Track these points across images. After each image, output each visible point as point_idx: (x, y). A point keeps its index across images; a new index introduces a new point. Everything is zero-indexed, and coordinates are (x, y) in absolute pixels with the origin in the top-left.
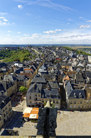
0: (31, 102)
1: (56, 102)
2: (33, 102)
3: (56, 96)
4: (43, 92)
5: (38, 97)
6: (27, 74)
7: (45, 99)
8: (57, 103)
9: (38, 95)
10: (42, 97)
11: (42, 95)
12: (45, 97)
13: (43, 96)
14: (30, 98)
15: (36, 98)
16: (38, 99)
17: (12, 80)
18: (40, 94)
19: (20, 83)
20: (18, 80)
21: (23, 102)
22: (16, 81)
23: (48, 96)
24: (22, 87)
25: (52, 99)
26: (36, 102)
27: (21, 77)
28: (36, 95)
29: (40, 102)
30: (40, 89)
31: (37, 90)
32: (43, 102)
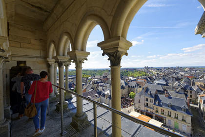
0: (140, 107)
2: (143, 108)
3: (180, 109)
4: (156, 98)
5: (150, 104)
6: (139, 82)
7: (160, 108)
9: (149, 100)
10: (155, 104)
11: (155, 100)
13: (157, 103)
14: (139, 102)
15: (147, 104)
16: (149, 105)
17: (124, 84)
18: (153, 99)
19: (131, 89)
20: (129, 87)
21: (131, 107)
22: (127, 86)
23: (166, 105)
24: (132, 93)
25: (173, 113)
26: (147, 108)
27: (133, 84)
28: (147, 100)
29: (152, 110)
30: (153, 92)
31: (149, 93)
32: (157, 112)
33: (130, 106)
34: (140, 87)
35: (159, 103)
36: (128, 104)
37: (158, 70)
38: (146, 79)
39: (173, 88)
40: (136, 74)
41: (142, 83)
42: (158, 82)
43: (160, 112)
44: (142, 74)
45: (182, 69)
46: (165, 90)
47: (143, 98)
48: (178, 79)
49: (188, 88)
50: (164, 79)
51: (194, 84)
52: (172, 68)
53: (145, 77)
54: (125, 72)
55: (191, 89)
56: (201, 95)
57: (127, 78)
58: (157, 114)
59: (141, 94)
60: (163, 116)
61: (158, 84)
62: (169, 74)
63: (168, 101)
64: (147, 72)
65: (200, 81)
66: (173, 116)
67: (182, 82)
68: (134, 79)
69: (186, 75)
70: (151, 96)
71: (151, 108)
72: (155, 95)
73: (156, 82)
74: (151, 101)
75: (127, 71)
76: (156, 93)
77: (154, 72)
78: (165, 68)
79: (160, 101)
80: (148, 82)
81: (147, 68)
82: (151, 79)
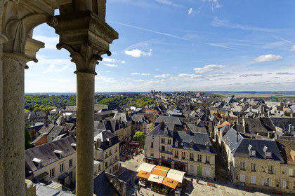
0: (152, 155)
1: (204, 160)
2: (157, 155)
4: (176, 137)
5: (168, 147)
6: (148, 115)
7: (180, 151)
8: (207, 162)
9: (166, 142)
10: (174, 146)
11: (174, 141)
12: (180, 147)
13: (176, 145)
14: (152, 146)
15: (163, 147)
16: (166, 150)
17: (125, 119)
18: (172, 139)
19: (136, 126)
20: (133, 123)
21: (138, 156)
22: (131, 122)
23: (188, 145)
24: (139, 132)
25: (196, 153)
26: (163, 154)
27: (139, 118)
28: (163, 141)
29: (170, 156)
30: (172, 129)
31: (166, 130)
32: (177, 157)
33: (137, 154)
34: (150, 122)
35: (179, 144)
36: (133, 153)
37: (168, 95)
38: (156, 108)
39: (191, 119)
40: (140, 102)
41: (152, 115)
42: (172, 113)
43: (180, 156)
44: (147, 102)
45: (193, 94)
46: (184, 124)
47: (157, 138)
48: (192, 108)
49: (206, 119)
50: (178, 108)
51: (209, 114)
52: (183, 93)
53: (154, 105)
54: (121, 99)
55: (208, 120)
56: (218, 126)
57: (127, 109)
58: (177, 160)
59: (154, 133)
60: (184, 161)
61: (173, 115)
62: (182, 100)
63: (191, 140)
64: (155, 99)
65: (213, 109)
66: (196, 159)
67: (199, 110)
68: (139, 109)
69: (199, 102)
70: (169, 134)
71: (168, 153)
72: (174, 133)
73: (170, 112)
74: (169, 143)
75: (125, 98)
76: (174, 130)
77: (163, 99)
78: (175, 93)
79: (180, 141)
80: (160, 113)
81: (154, 93)
82: (162, 109)
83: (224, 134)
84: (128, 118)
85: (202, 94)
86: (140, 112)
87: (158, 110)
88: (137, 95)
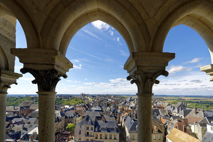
0: (80, 139)
1: (113, 138)
2: (84, 139)
3: (113, 129)
4: (96, 125)
5: (90, 132)
6: (78, 111)
7: (99, 134)
8: (115, 139)
9: (90, 129)
10: (95, 131)
11: (95, 127)
12: (99, 131)
13: (96, 129)
14: (80, 133)
15: (88, 133)
17: (60, 115)
18: (93, 126)
19: (69, 119)
20: (66, 117)
22: (64, 117)
23: (104, 129)
24: (70, 124)
25: (108, 134)
26: (88, 138)
27: (71, 114)
28: (88, 128)
29: (92, 138)
30: (94, 120)
31: (90, 121)
32: (97, 138)
33: (68, 140)
34: (79, 116)
35: (98, 129)
37: (93, 97)
38: (84, 106)
39: (107, 113)
40: (73, 102)
41: (81, 111)
42: (95, 109)
43: (99, 137)
44: (78, 102)
45: (109, 96)
46: (102, 116)
47: (84, 127)
48: (108, 105)
49: (116, 112)
50: (99, 106)
51: (118, 108)
52: (104, 96)
53: (83, 104)
54: (57, 99)
55: (117, 112)
56: (122, 116)
57: (62, 107)
58: (97, 140)
59: (82, 123)
60: (101, 140)
61: (96, 111)
62: (102, 100)
63: (105, 126)
64: (84, 100)
65: (120, 105)
66: (108, 138)
67: (112, 107)
68: (72, 107)
69: (113, 101)
70: (92, 123)
71: (91, 136)
72: (95, 122)
73: (94, 109)
74: (92, 129)
75: (61, 99)
76: (96, 120)
77: (90, 99)
78: (98, 95)
79: (99, 127)
80: (87, 109)
81: (83, 95)
82: (88, 107)
83: (125, 120)
84: (62, 114)
85: (115, 96)
86: (73, 109)
87: (86, 107)
88: (71, 97)
